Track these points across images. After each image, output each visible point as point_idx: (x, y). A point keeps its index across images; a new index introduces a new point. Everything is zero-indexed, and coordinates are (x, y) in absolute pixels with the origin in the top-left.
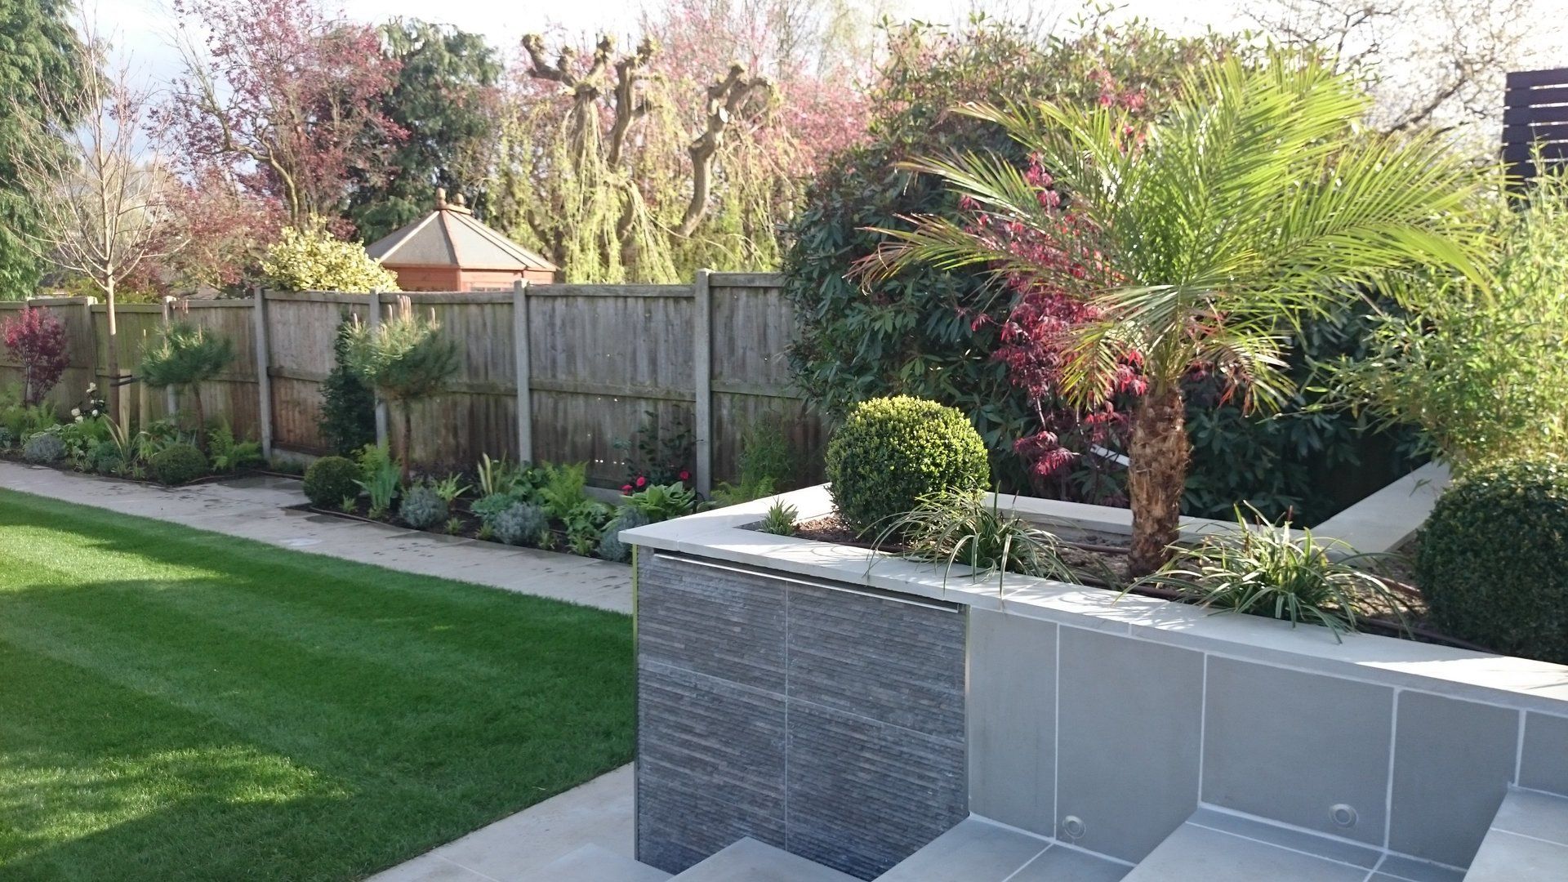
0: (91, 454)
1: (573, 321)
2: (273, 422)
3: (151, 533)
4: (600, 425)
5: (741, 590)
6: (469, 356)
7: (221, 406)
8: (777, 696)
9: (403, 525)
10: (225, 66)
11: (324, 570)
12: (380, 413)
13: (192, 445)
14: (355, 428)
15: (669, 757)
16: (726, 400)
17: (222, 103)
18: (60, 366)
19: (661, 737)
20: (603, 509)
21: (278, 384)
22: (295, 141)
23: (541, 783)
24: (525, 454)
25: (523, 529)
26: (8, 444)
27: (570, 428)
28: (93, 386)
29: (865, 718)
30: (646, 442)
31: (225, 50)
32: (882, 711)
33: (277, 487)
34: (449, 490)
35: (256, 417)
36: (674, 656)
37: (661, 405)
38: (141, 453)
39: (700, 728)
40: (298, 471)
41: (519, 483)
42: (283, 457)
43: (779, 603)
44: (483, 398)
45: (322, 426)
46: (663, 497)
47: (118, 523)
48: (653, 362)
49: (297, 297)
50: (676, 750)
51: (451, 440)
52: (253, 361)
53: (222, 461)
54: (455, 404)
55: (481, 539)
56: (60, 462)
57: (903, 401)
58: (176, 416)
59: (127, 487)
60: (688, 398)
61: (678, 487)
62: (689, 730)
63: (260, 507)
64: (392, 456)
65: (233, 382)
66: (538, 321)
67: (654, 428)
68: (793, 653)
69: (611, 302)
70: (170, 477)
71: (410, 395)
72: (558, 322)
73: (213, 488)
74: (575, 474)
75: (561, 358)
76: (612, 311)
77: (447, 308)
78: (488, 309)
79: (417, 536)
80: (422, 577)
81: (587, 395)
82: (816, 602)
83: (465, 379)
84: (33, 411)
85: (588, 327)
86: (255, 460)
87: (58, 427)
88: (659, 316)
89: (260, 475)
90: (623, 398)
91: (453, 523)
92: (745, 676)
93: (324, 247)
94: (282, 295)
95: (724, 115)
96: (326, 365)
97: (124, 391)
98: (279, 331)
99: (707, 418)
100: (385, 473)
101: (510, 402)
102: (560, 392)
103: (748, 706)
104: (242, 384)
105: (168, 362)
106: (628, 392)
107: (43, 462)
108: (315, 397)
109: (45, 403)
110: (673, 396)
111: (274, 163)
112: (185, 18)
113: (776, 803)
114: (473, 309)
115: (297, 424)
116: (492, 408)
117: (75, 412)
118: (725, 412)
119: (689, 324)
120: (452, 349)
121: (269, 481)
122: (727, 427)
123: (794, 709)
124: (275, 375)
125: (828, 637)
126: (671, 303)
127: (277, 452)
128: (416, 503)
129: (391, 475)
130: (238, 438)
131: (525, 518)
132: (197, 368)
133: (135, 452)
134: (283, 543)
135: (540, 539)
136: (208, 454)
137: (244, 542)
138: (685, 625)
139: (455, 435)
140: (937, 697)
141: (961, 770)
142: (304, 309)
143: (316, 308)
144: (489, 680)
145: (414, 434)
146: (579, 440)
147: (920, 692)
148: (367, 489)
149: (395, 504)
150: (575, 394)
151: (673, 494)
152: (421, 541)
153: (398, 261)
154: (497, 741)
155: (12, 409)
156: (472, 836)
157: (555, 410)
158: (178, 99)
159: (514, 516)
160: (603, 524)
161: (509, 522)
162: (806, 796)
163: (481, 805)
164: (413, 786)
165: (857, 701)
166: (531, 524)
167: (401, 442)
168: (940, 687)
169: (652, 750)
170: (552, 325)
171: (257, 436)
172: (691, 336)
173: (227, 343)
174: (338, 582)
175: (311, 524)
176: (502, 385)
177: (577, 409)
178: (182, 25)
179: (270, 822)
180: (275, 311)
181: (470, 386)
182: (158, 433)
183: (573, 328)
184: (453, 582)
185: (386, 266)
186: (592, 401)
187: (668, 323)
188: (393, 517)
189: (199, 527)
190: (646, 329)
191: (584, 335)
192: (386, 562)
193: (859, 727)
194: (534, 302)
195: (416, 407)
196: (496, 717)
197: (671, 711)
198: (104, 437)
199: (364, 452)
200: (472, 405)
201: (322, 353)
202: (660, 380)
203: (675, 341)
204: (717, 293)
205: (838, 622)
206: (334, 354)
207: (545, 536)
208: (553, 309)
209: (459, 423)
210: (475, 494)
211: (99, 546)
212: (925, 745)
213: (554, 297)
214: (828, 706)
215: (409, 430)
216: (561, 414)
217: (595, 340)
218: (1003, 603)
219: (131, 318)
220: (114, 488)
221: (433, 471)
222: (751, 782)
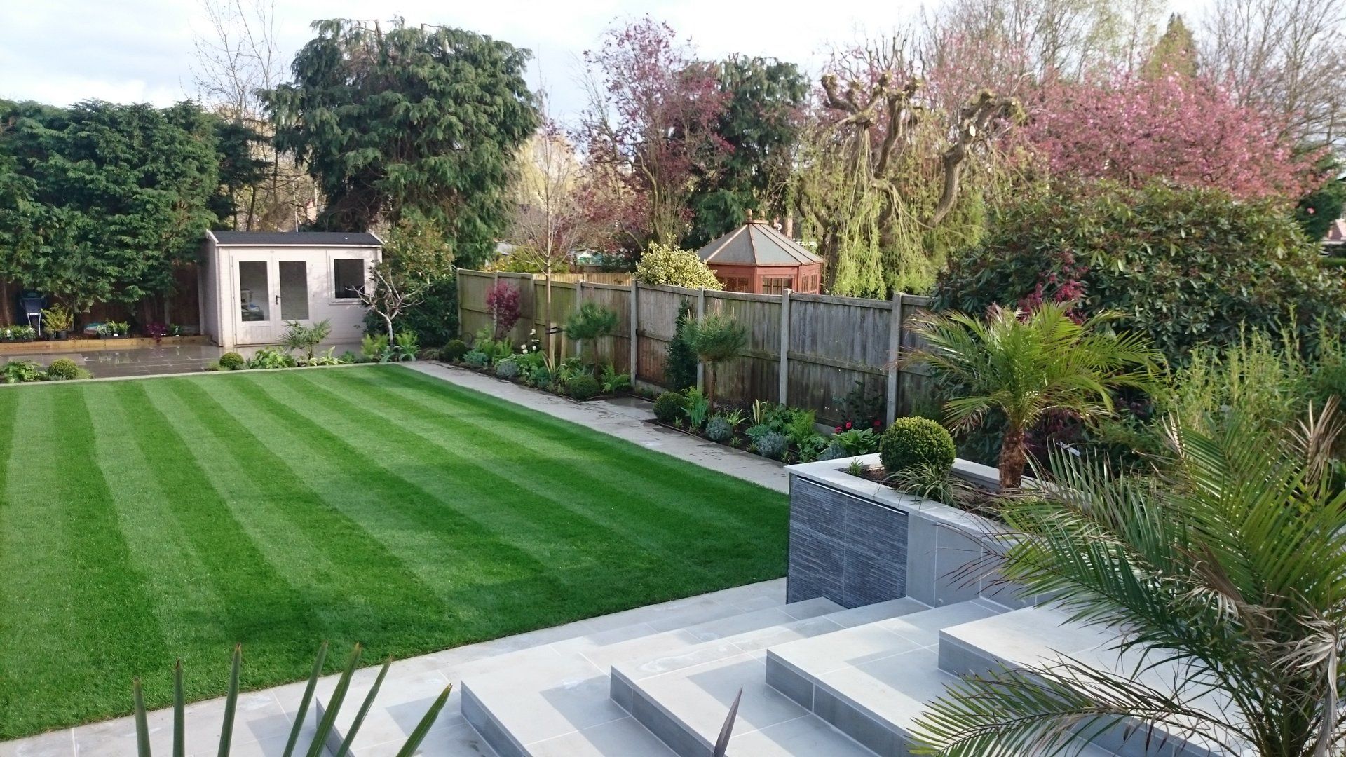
0: (533, 376)
1: (817, 318)
2: (638, 364)
3: (574, 431)
4: (829, 385)
5: (830, 497)
6: (753, 333)
7: (607, 350)
8: (842, 543)
9: (707, 438)
10: (615, 98)
11: (664, 462)
12: (700, 368)
13: (591, 375)
14: (685, 373)
15: (800, 565)
16: (908, 378)
17: (614, 128)
18: (516, 317)
19: (798, 556)
20: (823, 441)
21: (641, 339)
22: (658, 152)
23: (754, 576)
24: (783, 399)
25: (773, 449)
26: (486, 364)
27: (811, 386)
28: (534, 331)
29: (873, 555)
30: (855, 400)
31: (617, 86)
32: (879, 553)
33: (638, 406)
34: (734, 419)
35: (628, 359)
36: (803, 522)
37: (867, 376)
38: (562, 377)
39: (812, 553)
40: (651, 397)
41: (776, 418)
42: (642, 386)
43: (843, 504)
44: (760, 361)
45: (666, 370)
46: (857, 438)
47: (556, 424)
48: (864, 348)
49: (657, 288)
50: (803, 562)
51: (740, 386)
52: (628, 325)
53: (608, 386)
54: (743, 363)
55: (750, 451)
56: (515, 379)
57: (916, 420)
58: (581, 355)
59: (555, 399)
60: (884, 373)
61: (869, 431)
62: (808, 554)
63: (629, 419)
64: (704, 394)
65: (616, 336)
66: (795, 316)
67: (863, 392)
68: (848, 526)
69: (841, 308)
70: (579, 395)
71: (717, 359)
72: (808, 318)
73: (602, 403)
74: (808, 417)
75: (808, 341)
76: (841, 313)
77: (743, 303)
78: (767, 306)
79: (714, 446)
80: (714, 472)
81: (822, 365)
82: (856, 505)
83: (750, 348)
84: (500, 345)
85: (826, 323)
86: (626, 386)
87: (514, 356)
88: (870, 319)
89: (628, 396)
90: (844, 370)
91: (735, 440)
92: (829, 533)
93: (674, 256)
94: (648, 286)
95: (973, 131)
96: (670, 332)
97: (552, 337)
98: (644, 306)
99: (894, 387)
100: (699, 405)
101: (776, 366)
102: (806, 362)
103: (831, 546)
104: (621, 339)
105: (581, 326)
106: (847, 366)
107: (506, 378)
108: (663, 351)
109: (507, 340)
110: (875, 371)
111: (644, 168)
112: (592, 66)
113: (840, 588)
114: (758, 305)
115: (652, 367)
116: (765, 369)
117: (523, 347)
118: (907, 385)
119: (888, 326)
120: (743, 332)
121: (633, 401)
122: (908, 394)
123: (848, 550)
124: (640, 334)
125: (861, 520)
126: (877, 311)
127: (639, 382)
128: (716, 426)
129: (702, 406)
130: (617, 372)
131: (775, 442)
132: (597, 330)
133: (558, 376)
134: (642, 443)
135: (782, 456)
136: (600, 381)
137: (622, 441)
138: (809, 509)
139: (743, 383)
140: (898, 549)
141: (904, 579)
142: (660, 296)
143: (667, 296)
144: (739, 528)
145: (718, 379)
146: (816, 393)
147: (892, 546)
148: (689, 413)
149: (704, 424)
150: (815, 364)
151: (864, 436)
152: (716, 450)
153: (720, 261)
154: (738, 556)
155: (486, 341)
156: (721, 592)
157: (803, 372)
158: (585, 123)
159: (769, 440)
160: (822, 450)
161: (765, 443)
162: (851, 586)
163: (726, 581)
164: (699, 569)
165: (871, 548)
166: (778, 446)
167: (710, 386)
168: (899, 545)
169: (794, 561)
170: (804, 319)
171: (628, 371)
172: (889, 334)
173: (614, 315)
174: (670, 470)
175: (657, 433)
176: (772, 354)
177: (816, 374)
178: (589, 71)
179: (638, 574)
180: (643, 294)
181: (753, 353)
182: (572, 366)
183: (817, 322)
184: (729, 476)
185: (711, 266)
186: (826, 370)
187: (875, 325)
188: (702, 433)
189: (598, 429)
190: (861, 327)
191: (823, 328)
192: (695, 460)
193: (871, 558)
194: (794, 304)
195: (719, 365)
196: (739, 546)
197: (802, 545)
198: (541, 364)
199: (689, 390)
200: (754, 364)
201: (668, 324)
202: (868, 360)
203: (879, 336)
204: (906, 309)
205: (865, 514)
206: (675, 326)
207: (786, 454)
208: (806, 309)
209: (745, 375)
210: (749, 423)
211: (548, 438)
212: (893, 568)
213: (807, 302)
214: (860, 549)
215: (715, 379)
216: (805, 376)
217: (829, 331)
218: (920, 513)
219: (558, 290)
220: (548, 399)
221: (726, 406)
222: (831, 578)
